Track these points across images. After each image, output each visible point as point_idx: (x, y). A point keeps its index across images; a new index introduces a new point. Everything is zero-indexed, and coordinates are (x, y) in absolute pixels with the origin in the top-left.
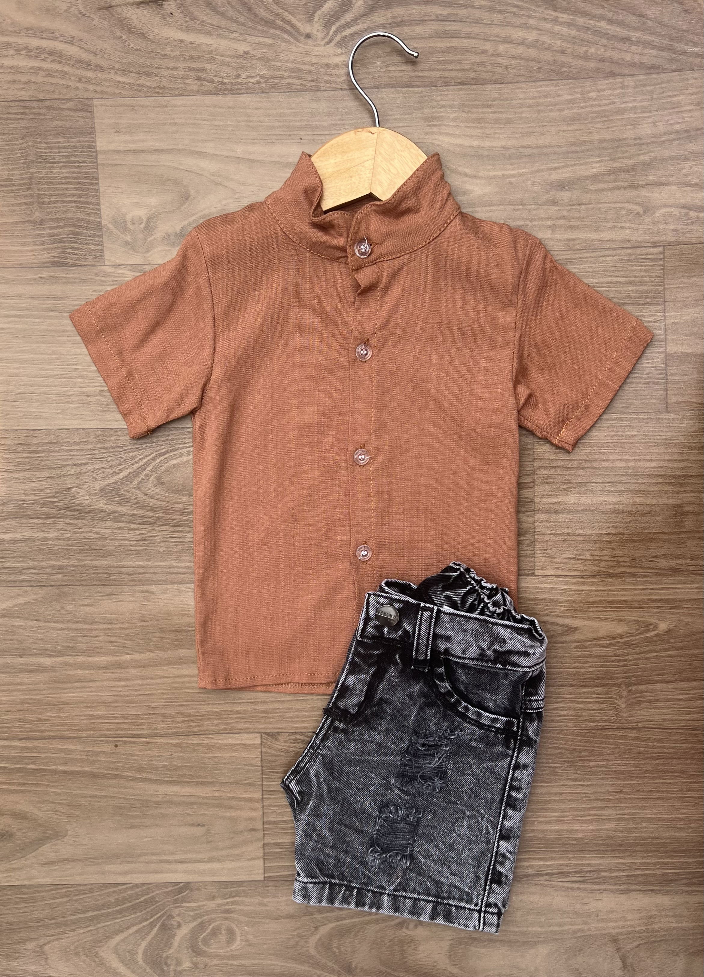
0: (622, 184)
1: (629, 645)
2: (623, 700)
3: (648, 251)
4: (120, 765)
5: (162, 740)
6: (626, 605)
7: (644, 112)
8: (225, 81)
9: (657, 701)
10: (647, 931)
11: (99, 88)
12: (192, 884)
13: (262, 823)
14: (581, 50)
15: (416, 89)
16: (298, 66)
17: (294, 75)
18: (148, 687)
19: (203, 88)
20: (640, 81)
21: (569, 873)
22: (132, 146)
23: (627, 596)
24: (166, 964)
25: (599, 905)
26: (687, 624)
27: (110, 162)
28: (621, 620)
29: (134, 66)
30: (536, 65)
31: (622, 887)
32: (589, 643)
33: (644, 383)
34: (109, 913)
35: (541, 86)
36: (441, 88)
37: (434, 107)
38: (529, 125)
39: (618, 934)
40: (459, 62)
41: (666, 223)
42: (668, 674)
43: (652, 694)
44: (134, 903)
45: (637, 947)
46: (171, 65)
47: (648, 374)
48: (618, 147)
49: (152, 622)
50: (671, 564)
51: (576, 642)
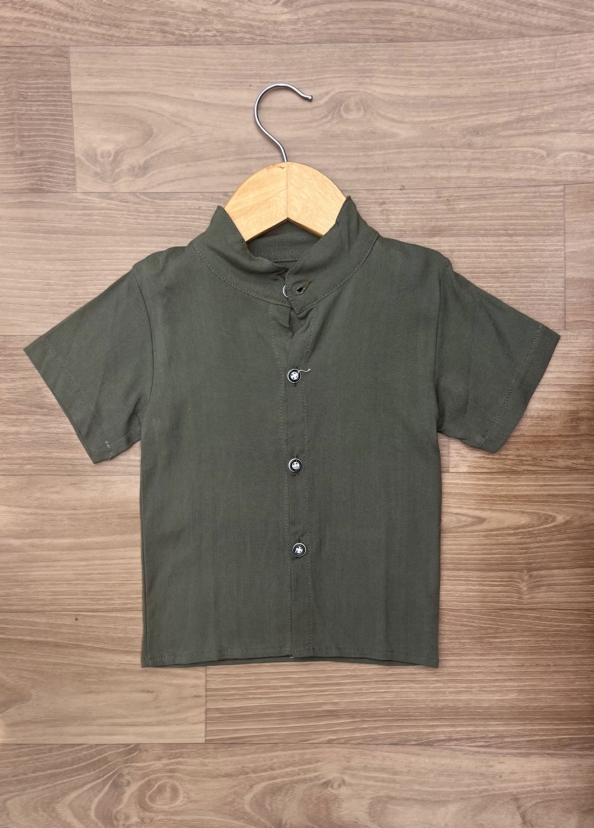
0: (528, 131)
1: (531, 534)
2: (525, 584)
4: (81, 636)
5: (118, 615)
6: (528, 499)
7: (548, 69)
8: (185, 33)
9: (554, 585)
10: (545, 791)
11: (74, 37)
12: (141, 746)
13: (204, 690)
14: (495, 14)
15: (351, 45)
16: (249, 22)
17: (246, 30)
18: (106, 567)
19: (165, 39)
20: (545, 41)
21: (476, 738)
22: (102, 88)
23: (530, 491)
24: (116, 819)
25: (502, 767)
26: (581, 517)
27: (83, 102)
28: (524, 512)
29: (105, 18)
30: (455, 27)
31: (523, 751)
32: (495, 533)
33: (546, 304)
34: (66, 771)
35: (460, 44)
36: (373, 44)
37: (366, 61)
38: (450, 78)
39: (519, 793)
40: (389, 22)
41: (566, 165)
42: (565, 561)
43: (550, 578)
44: (88, 762)
45: (536, 805)
46: (139, 18)
47: (550, 296)
48: (525, 99)
49: (112, 509)
50: (568, 463)
51: (484, 532)
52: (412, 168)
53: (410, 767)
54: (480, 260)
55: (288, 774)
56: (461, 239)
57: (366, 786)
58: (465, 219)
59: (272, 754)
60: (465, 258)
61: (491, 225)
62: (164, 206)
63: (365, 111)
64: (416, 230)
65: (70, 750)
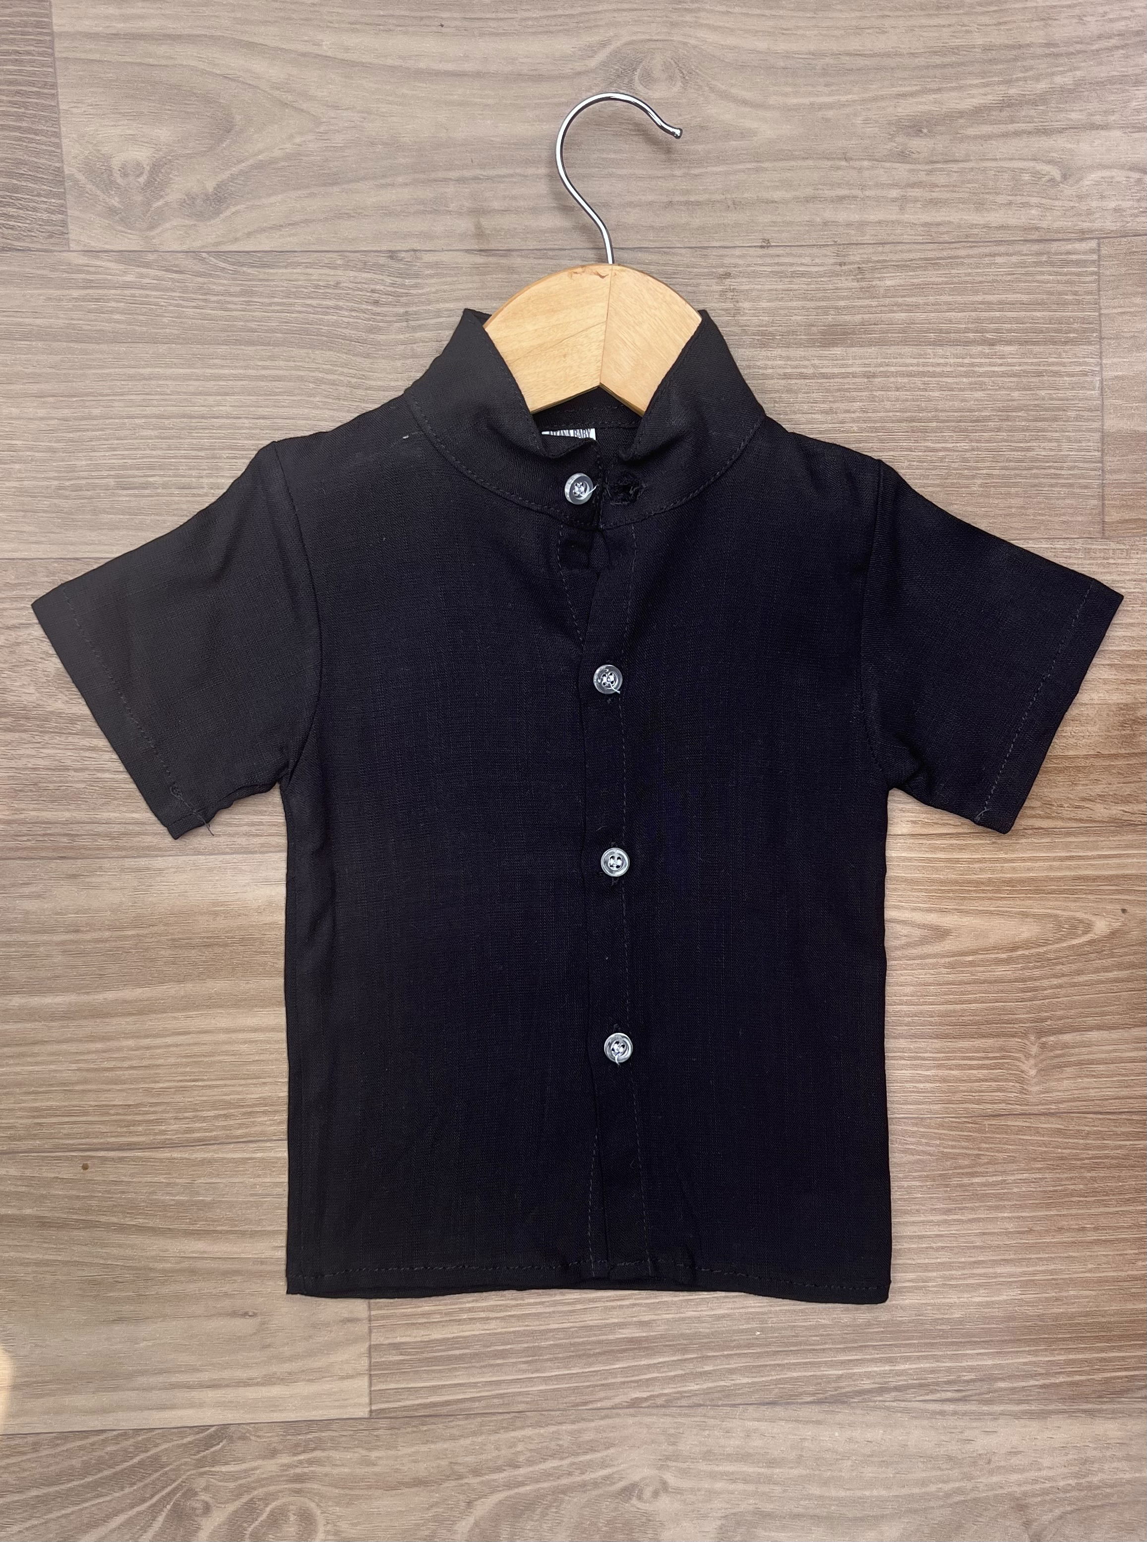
0: (1020, 126)
1: (1042, 960)
2: (1032, 1061)
3: (1069, 247)
4: (94, 1203)
5: (175, 1154)
6: (1036, 888)
9: (1091, 1062)
10: (1079, 1487)
12: (232, 1428)
18: (147, 1053)
21: (937, 1384)
22: (121, 27)
23: (1038, 871)
25: (991, 1442)
27: (79, 56)
28: (1025, 915)
31: (1034, 1408)
32: (970, 958)
33: (1063, 485)
34: (70, 1490)
39: (1025, 1494)
41: (1102, 197)
42: (1112, 1013)
43: (1084, 1050)
44: (118, 1468)
45: (1060, 1517)
47: (1070, 468)
48: (1016, 59)
49: (156, 928)
50: (1114, 812)
51: (948, 957)
52: (785, 202)
53: (802, 1449)
54: (927, 393)
55: (547, 1475)
56: (889, 351)
57: (712, 1494)
58: (895, 308)
59: (513, 1434)
60: (898, 389)
61: (950, 322)
62: (260, 280)
63: (685, 82)
64: (794, 332)
65: (79, 1443)
